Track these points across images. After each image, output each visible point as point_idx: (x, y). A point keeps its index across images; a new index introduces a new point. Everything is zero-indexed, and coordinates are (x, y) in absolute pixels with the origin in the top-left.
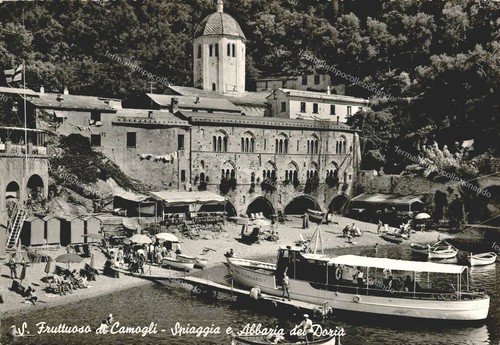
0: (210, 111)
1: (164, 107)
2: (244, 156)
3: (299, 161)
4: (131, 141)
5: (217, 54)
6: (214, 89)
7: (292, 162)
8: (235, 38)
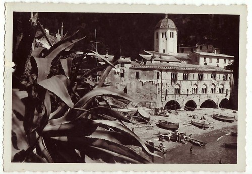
0: (168, 62)
1: (148, 61)
2: (184, 82)
3: (208, 84)
4: (137, 76)
5: (166, 37)
6: (164, 52)
7: (205, 84)
8: (174, 29)
